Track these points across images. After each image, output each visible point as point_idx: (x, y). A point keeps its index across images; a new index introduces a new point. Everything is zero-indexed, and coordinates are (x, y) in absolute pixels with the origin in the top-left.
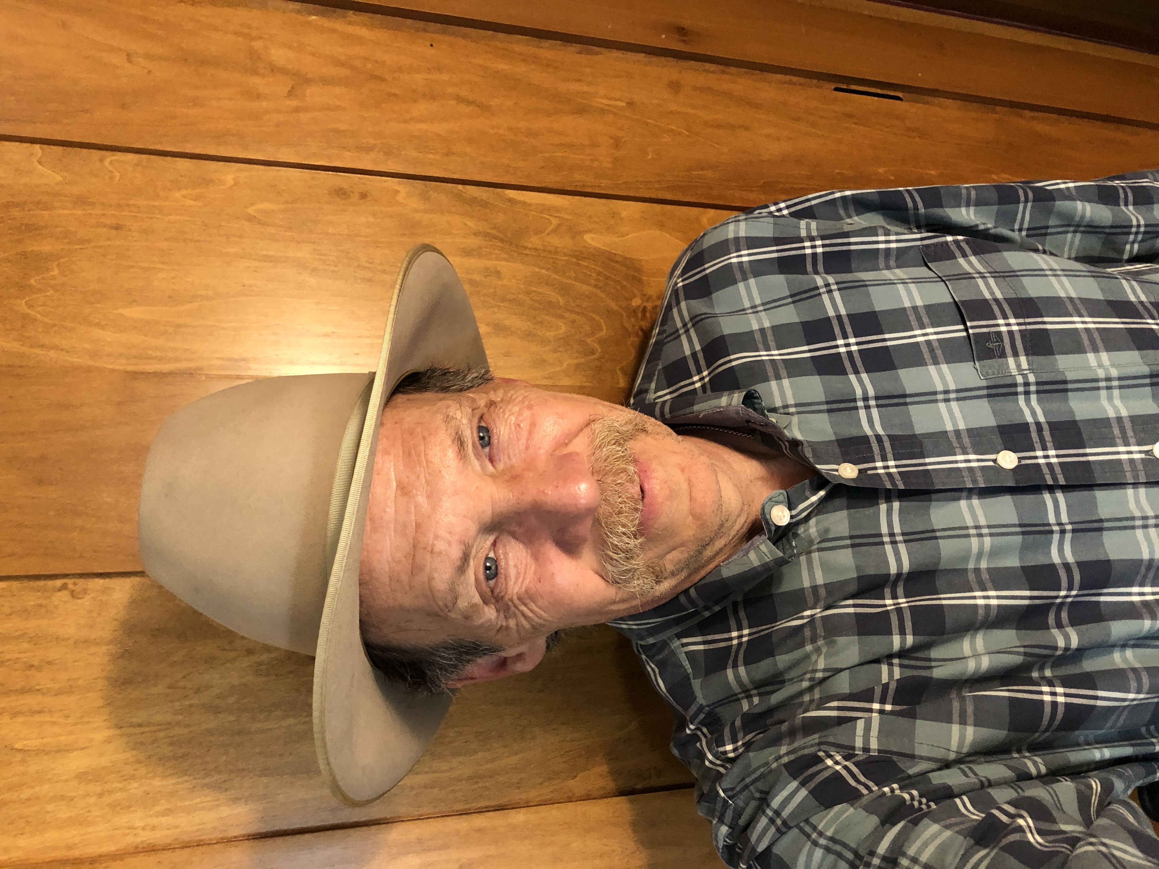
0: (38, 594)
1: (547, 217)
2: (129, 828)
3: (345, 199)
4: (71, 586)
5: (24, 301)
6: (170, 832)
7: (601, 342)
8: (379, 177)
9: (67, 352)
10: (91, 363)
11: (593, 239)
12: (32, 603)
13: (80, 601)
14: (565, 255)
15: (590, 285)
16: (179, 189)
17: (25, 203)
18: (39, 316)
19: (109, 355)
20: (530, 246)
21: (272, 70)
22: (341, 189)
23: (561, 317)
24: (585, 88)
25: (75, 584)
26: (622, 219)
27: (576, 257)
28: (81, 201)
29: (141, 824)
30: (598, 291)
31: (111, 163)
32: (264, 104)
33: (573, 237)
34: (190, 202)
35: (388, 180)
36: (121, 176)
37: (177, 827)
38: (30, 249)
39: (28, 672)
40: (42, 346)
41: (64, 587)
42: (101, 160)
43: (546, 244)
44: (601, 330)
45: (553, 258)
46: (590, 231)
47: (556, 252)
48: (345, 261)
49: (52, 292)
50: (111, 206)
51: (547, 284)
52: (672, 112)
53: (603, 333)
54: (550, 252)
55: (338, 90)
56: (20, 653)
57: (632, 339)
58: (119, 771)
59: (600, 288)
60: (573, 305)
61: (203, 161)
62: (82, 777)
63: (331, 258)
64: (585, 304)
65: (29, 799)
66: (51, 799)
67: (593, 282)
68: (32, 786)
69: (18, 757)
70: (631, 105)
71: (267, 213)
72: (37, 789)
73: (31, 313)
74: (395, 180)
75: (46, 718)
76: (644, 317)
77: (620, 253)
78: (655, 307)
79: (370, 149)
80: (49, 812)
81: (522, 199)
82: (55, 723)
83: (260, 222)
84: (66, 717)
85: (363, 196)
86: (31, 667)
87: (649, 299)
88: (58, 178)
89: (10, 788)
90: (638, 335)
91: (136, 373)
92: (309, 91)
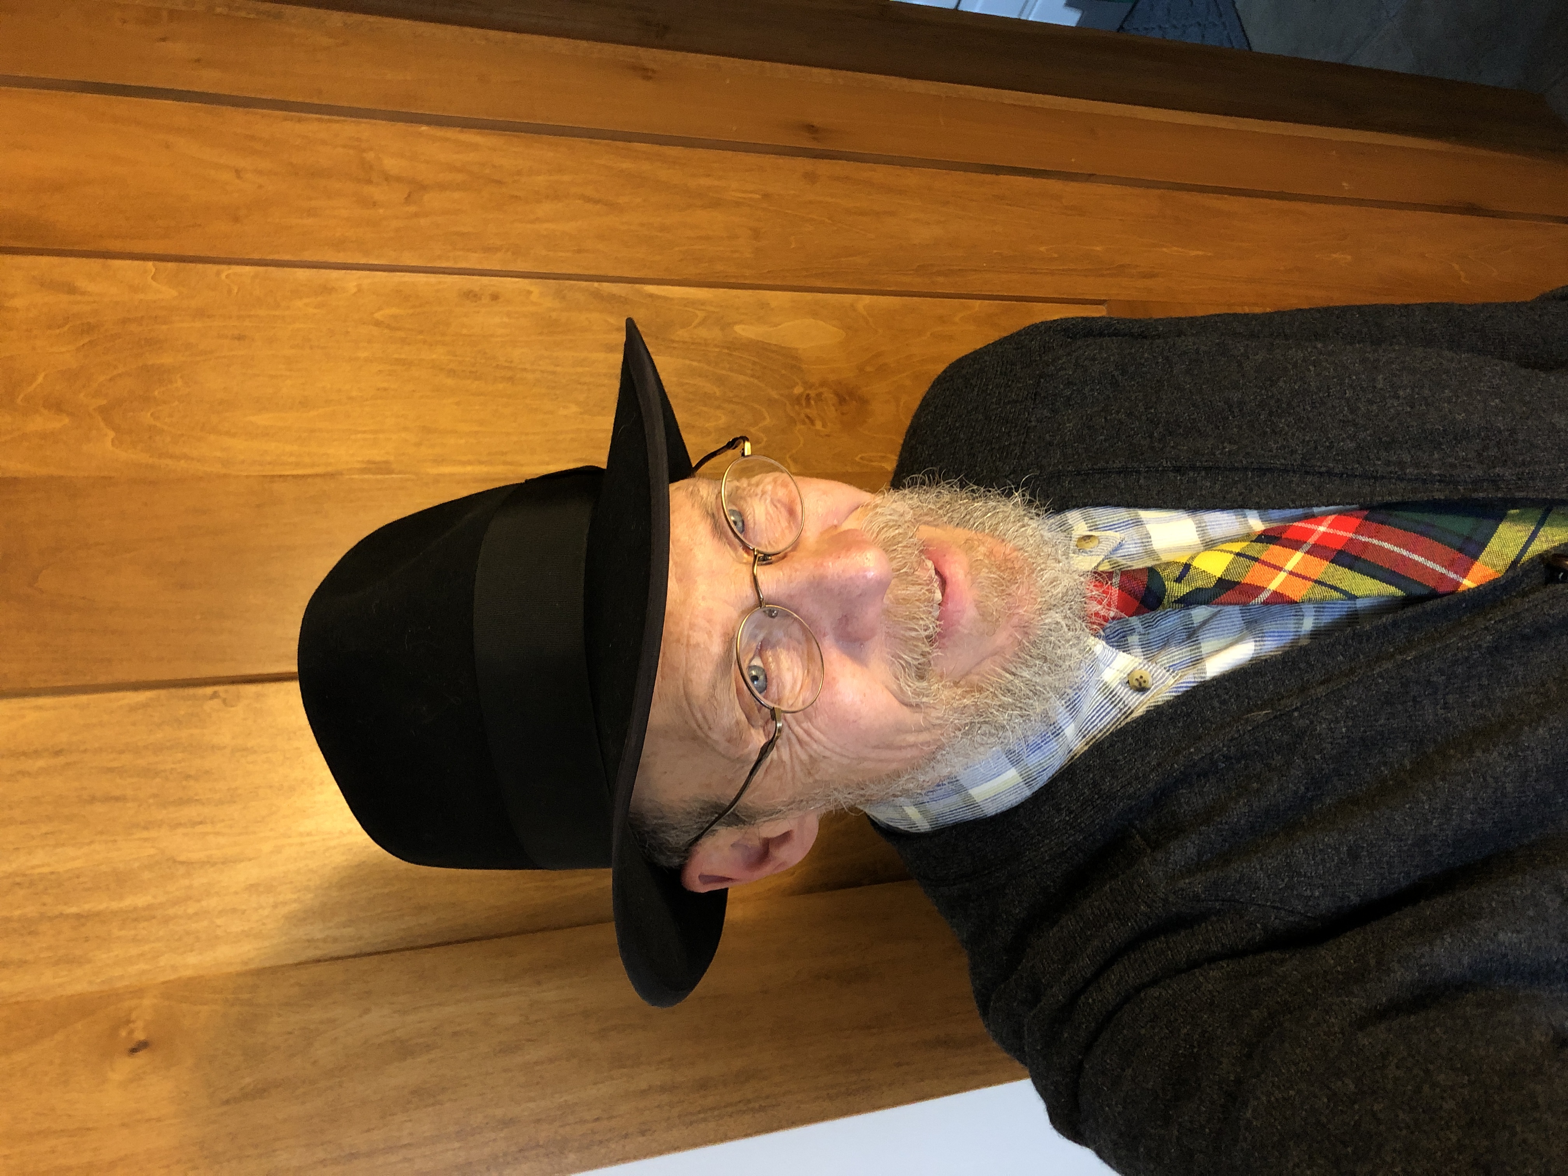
0: (190, 702)
1: (693, 310)
2: (308, 941)
3: (476, 302)
4: (221, 694)
5: (149, 414)
6: (353, 944)
7: (766, 430)
8: (509, 279)
9: (198, 461)
10: (224, 471)
11: (743, 330)
12: (182, 713)
13: (233, 709)
14: (716, 346)
15: (745, 375)
16: (301, 298)
17: (142, 317)
18: (166, 428)
19: (243, 462)
20: (677, 339)
21: (386, 179)
22: (471, 291)
23: (718, 407)
24: (716, 183)
25: (226, 691)
26: (772, 309)
27: (728, 348)
28: (201, 313)
29: (319, 936)
30: (756, 381)
31: (227, 276)
32: (381, 211)
33: (722, 329)
34: (311, 310)
35: (518, 282)
36: (239, 290)
37: (360, 938)
38: (150, 363)
39: (184, 783)
40: (171, 457)
41: (215, 695)
42: (218, 274)
43: (695, 337)
44: (764, 418)
45: (703, 350)
46: (741, 322)
47: (706, 345)
48: (483, 361)
49: (176, 403)
50: (230, 317)
51: (700, 376)
52: (811, 202)
53: (768, 422)
54: (700, 344)
55: (457, 195)
56: (174, 763)
57: (799, 426)
58: (291, 882)
59: (758, 378)
60: (731, 395)
61: (323, 271)
62: (253, 888)
63: (467, 359)
64: (744, 394)
65: (196, 914)
66: (220, 912)
67: (749, 372)
68: (199, 901)
69: (182, 870)
70: (766, 196)
71: (395, 317)
72: (204, 903)
73: (158, 424)
74: (527, 281)
75: (208, 828)
76: (808, 404)
77: (775, 343)
78: (819, 395)
79: (497, 249)
80: (219, 926)
81: (663, 294)
82: (217, 834)
83: (388, 327)
84: (231, 827)
85: (495, 297)
86: (188, 777)
87: (811, 386)
88: (174, 293)
89: (175, 902)
90: (804, 423)
91: (273, 476)
92: (427, 197)
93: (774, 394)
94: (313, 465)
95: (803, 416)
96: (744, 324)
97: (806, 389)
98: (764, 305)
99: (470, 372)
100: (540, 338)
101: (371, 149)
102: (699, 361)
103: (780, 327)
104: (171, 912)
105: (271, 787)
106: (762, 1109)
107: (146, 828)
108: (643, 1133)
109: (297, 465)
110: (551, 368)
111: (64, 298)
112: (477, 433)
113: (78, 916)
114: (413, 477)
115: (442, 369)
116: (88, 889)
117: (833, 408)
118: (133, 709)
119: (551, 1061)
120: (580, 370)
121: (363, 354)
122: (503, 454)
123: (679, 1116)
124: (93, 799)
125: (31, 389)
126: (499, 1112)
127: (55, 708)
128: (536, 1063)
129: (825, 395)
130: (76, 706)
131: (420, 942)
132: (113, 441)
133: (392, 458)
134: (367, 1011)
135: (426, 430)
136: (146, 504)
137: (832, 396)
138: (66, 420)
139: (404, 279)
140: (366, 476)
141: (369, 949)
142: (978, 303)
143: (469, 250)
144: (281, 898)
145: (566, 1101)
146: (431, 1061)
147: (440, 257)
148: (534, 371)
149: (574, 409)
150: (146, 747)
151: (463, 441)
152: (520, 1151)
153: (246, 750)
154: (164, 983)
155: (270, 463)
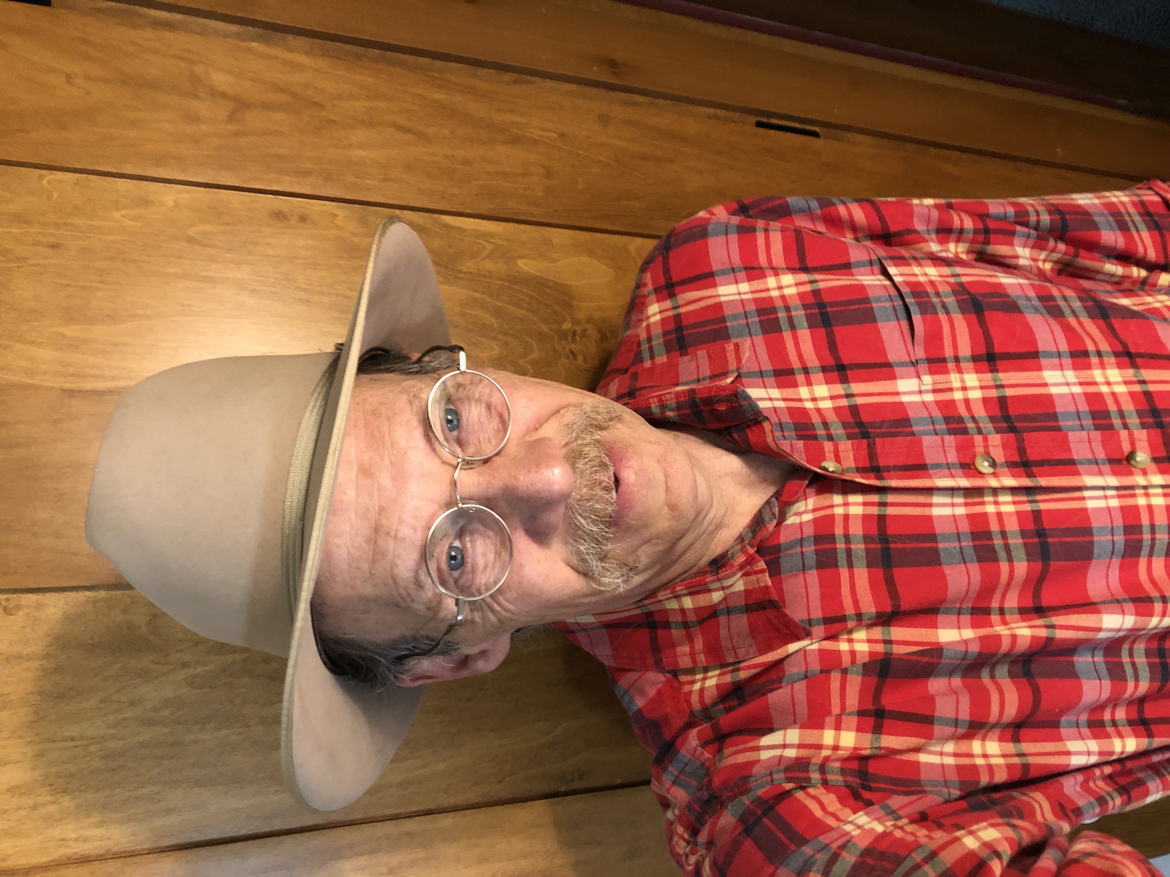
1: (482, 242)
3: (285, 222)
6: (102, 844)
7: (533, 362)
11: (525, 264)
14: (499, 279)
15: (522, 308)
16: (119, 209)
21: (213, 95)
22: (281, 212)
30: (530, 315)
32: (204, 127)
33: (507, 263)
34: (128, 222)
35: (326, 204)
36: (59, 196)
42: (40, 178)
43: (481, 268)
44: (533, 351)
45: (488, 282)
46: (523, 257)
47: (491, 277)
53: (535, 355)
60: (507, 327)
61: (142, 182)
63: (270, 280)
70: (562, 136)
74: (334, 204)
77: (552, 279)
78: (585, 331)
87: (578, 323)
90: (568, 358)
93: (545, 328)
95: (567, 350)
96: (528, 259)
97: (573, 324)
98: (547, 242)
100: (341, 262)
102: (483, 293)
103: (557, 264)
117: (595, 345)
121: (171, 270)
137: (595, 332)
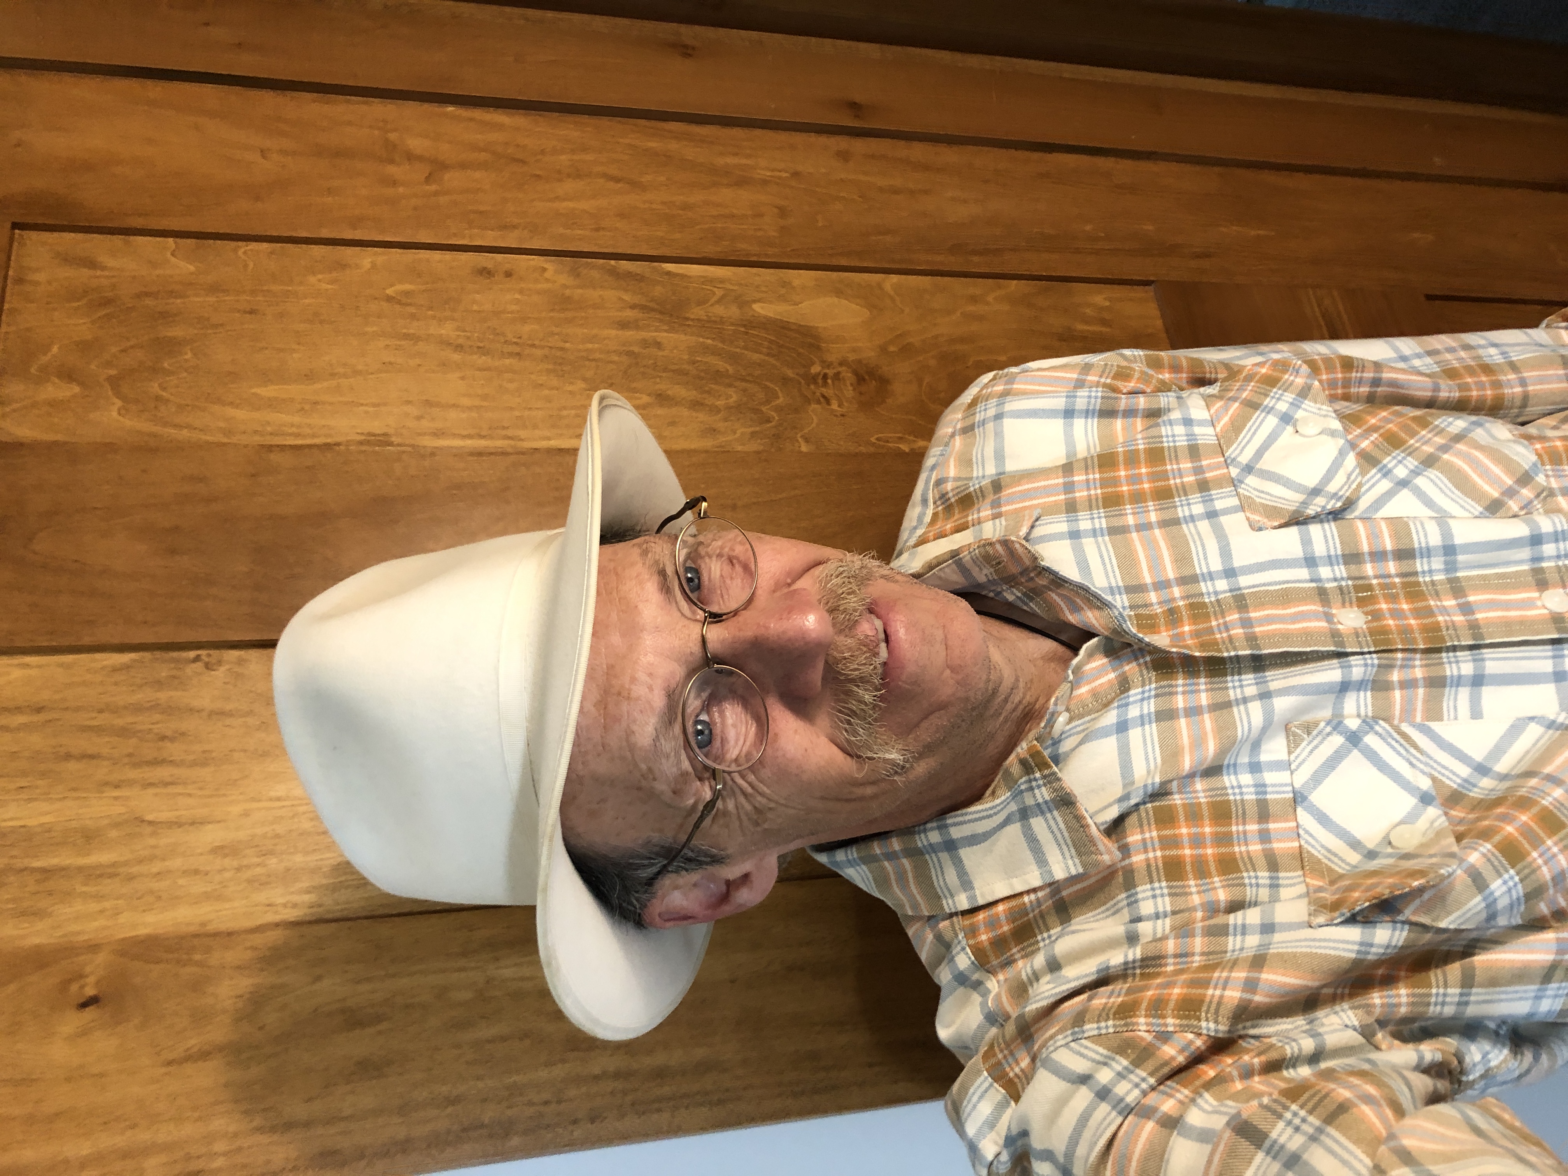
0: (173, 665)
2: (268, 905)
4: (204, 658)
5: (157, 384)
8: (524, 256)
9: (201, 430)
10: (224, 440)
12: (164, 674)
13: (214, 673)
17: (159, 291)
18: (172, 397)
19: (244, 432)
20: (692, 317)
23: (730, 385)
24: (744, 161)
25: (209, 655)
26: (793, 288)
27: (745, 326)
28: (214, 289)
29: (281, 900)
31: (245, 253)
37: (320, 906)
38: (163, 335)
39: (160, 744)
40: (176, 426)
41: (197, 659)
48: (491, 337)
49: (185, 374)
50: (244, 292)
51: (713, 354)
52: (842, 180)
54: (715, 322)
55: (478, 175)
56: (151, 724)
57: (814, 406)
58: (256, 846)
59: (773, 356)
62: (218, 850)
64: (757, 373)
65: (159, 873)
66: (184, 872)
67: (765, 350)
68: (163, 860)
69: (149, 829)
71: (407, 293)
72: (167, 863)
73: (164, 394)
75: (179, 789)
76: (825, 384)
79: (515, 227)
80: (182, 886)
81: (681, 271)
82: (190, 795)
83: (399, 302)
84: (201, 789)
85: (508, 274)
86: (163, 738)
88: (192, 268)
89: (140, 861)
91: (271, 446)
92: (447, 176)
94: (314, 436)
99: (479, 347)
101: (395, 130)
104: (135, 870)
105: (245, 751)
106: (720, 1102)
107: (117, 787)
108: (592, 1121)
109: (298, 435)
110: (562, 345)
111: (86, 272)
112: (478, 408)
113: (44, 871)
114: (410, 449)
115: (450, 344)
116: (57, 844)
118: (115, 670)
119: (503, 1039)
120: (590, 346)
122: (504, 428)
123: (633, 1104)
124: (68, 757)
125: (44, 359)
126: (445, 1089)
127: (39, 667)
128: (489, 1041)
129: (843, 374)
130: (61, 665)
131: (381, 911)
132: (119, 410)
133: (391, 431)
134: (318, 978)
135: (428, 403)
136: (144, 471)
138: (77, 389)
139: (417, 257)
140: (364, 448)
141: (330, 916)
142: (1015, 282)
143: (486, 228)
144: (245, 862)
145: (515, 1082)
146: (380, 1033)
147: (455, 235)
148: (542, 347)
149: (581, 385)
150: (125, 708)
151: (464, 416)
152: (464, 1130)
153: (222, 713)
154: (123, 939)
155: (271, 434)
